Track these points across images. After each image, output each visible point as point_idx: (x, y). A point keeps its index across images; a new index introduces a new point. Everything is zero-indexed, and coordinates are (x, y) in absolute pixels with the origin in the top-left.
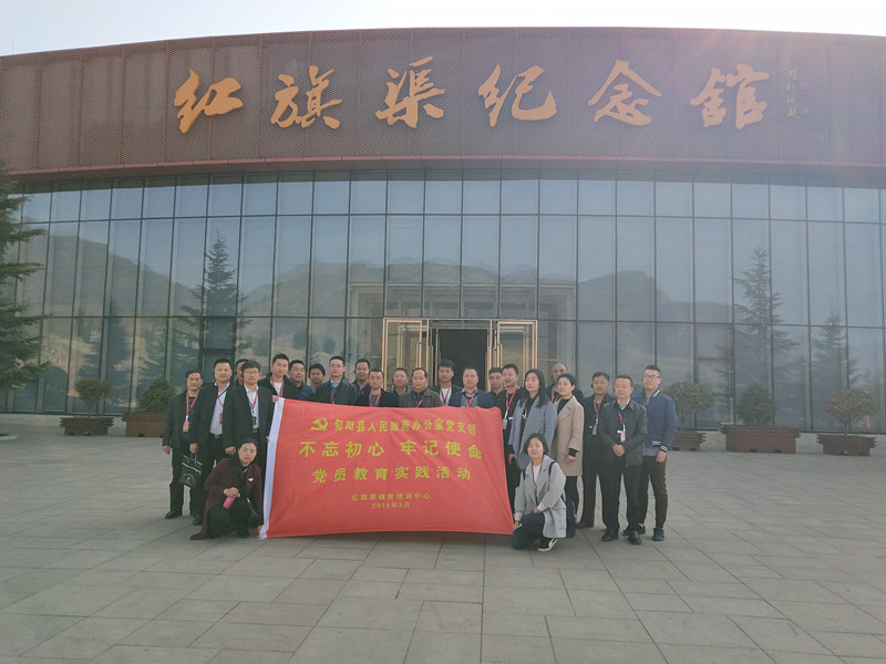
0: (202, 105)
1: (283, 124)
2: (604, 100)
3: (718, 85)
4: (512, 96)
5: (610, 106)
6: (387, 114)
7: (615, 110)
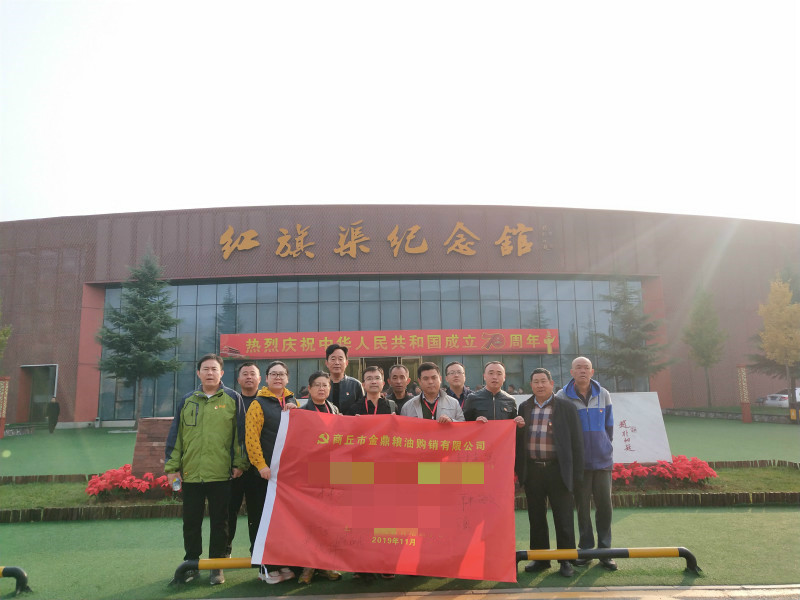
0: (236, 245)
1: (282, 255)
2: (452, 243)
3: (508, 234)
4: (405, 241)
5: (455, 246)
6: (340, 251)
7: (457, 248)
